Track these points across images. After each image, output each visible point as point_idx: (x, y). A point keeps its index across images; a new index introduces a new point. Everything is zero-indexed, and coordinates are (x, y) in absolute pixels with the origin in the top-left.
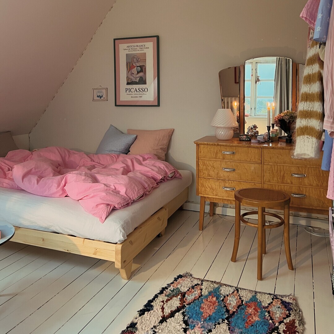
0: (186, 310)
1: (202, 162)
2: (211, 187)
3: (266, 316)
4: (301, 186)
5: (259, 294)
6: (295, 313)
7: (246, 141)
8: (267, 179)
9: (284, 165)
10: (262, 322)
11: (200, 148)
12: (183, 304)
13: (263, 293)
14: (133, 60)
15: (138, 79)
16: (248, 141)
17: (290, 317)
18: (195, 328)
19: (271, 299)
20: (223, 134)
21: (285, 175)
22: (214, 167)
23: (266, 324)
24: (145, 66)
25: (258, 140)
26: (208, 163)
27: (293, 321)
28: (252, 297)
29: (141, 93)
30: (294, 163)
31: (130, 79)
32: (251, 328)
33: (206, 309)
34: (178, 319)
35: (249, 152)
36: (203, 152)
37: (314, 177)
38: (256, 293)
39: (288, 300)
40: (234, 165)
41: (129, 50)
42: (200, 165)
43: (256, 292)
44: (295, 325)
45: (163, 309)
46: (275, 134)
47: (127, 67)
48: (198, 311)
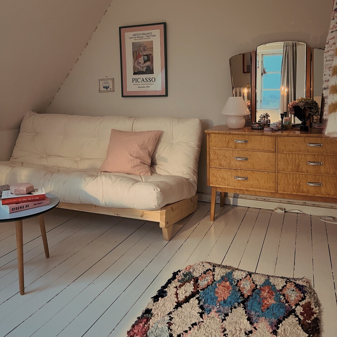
0: (200, 295)
1: (213, 152)
2: (223, 177)
3: (281, 299)
4: (317, 174)
5: (271, 278)
6: (310, 296)
7: (259, 129)
8: (282, 167)
9: (299, 153)
10: (278, 305)
11: (211, 137)
12: (196, 289)
13: (275, 276)
14: (140, 49)
15: (145, 68)
16: (260, 129)
17: (305, 299)
18: (211, 312)
19: (285, 282)
20: (234, 123)
21: (300, 163)
22: (225, 157)
23: (282, 307)
24: (151, 55)
25: (271, 128)
26: (219, 153)
27: (309, 304)
28: (265, 281)
29: (148, 83)
30: (310, 151)
31: (137, 69)
32: (267, 311)
33: (221, 294)
34: (193, 304)
35: (262, 140)
36: (214, 141)
37: (331, 165)
38: (269, 278)
39: (302, 283)
40: (247, 154)
41: (136, 39)
42: (211, 154)
43: (269, 276)
44: (311, 307)
45: (177, 294)
46: (289, 122)
47: (133, 57)
48: (213, 296)
